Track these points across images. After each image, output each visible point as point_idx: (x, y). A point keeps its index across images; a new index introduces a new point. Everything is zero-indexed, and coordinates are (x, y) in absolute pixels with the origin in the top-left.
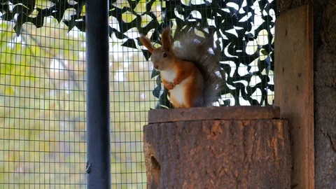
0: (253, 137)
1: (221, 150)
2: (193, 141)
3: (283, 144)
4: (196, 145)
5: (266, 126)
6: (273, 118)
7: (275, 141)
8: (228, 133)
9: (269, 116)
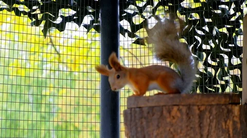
0: (208, 120)
1: (179, 131)
2: (156, 123)
3: (239, 126)
4: (158, 127)
5: (221, 110)
6: (230, 104)
7: (230, 123)
8: (184, 117)
9: (225, 101)
